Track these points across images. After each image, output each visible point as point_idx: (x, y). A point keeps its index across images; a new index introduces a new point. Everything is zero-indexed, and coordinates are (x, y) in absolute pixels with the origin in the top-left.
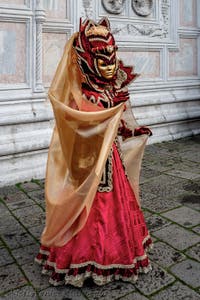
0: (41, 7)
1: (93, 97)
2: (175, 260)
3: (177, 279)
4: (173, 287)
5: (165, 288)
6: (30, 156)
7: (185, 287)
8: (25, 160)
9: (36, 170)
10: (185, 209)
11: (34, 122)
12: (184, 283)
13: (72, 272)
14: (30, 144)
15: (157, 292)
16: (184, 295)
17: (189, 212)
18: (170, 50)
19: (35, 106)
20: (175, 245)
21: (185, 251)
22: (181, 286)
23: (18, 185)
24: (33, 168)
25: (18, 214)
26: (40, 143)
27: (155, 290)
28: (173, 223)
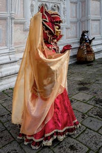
0: (13, 12)
1: (50, 47)
2: (83, 118)
3: (87, 128)
4: (86, 132)
5: (82, 133)
6: (8, 78)
7: (92, 131)
8: (6, 80)
9: (11, 84)
10: (81, 94)
11: (11, 63)
12: (91, 129)
13: (47, 139)
14: (8, 73)
15: (79, 136)
16: (92, 136)
17: (83, 95)
18: (67, 28)
19: (11, 56)
20: (81, 111)
21: (86, 113)
22: (89, 131)
23: (3, 91)
24: (9, 83)
25: (5, 105)
26: (13, 72)
27: (77, 135)
28: (78, 101)
